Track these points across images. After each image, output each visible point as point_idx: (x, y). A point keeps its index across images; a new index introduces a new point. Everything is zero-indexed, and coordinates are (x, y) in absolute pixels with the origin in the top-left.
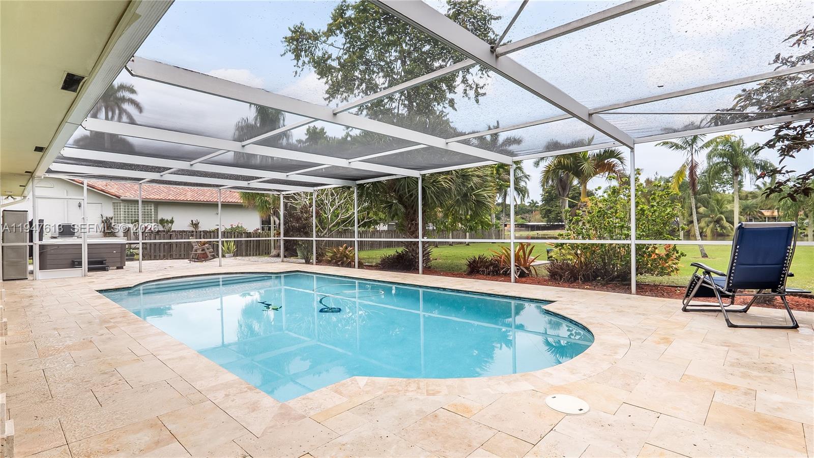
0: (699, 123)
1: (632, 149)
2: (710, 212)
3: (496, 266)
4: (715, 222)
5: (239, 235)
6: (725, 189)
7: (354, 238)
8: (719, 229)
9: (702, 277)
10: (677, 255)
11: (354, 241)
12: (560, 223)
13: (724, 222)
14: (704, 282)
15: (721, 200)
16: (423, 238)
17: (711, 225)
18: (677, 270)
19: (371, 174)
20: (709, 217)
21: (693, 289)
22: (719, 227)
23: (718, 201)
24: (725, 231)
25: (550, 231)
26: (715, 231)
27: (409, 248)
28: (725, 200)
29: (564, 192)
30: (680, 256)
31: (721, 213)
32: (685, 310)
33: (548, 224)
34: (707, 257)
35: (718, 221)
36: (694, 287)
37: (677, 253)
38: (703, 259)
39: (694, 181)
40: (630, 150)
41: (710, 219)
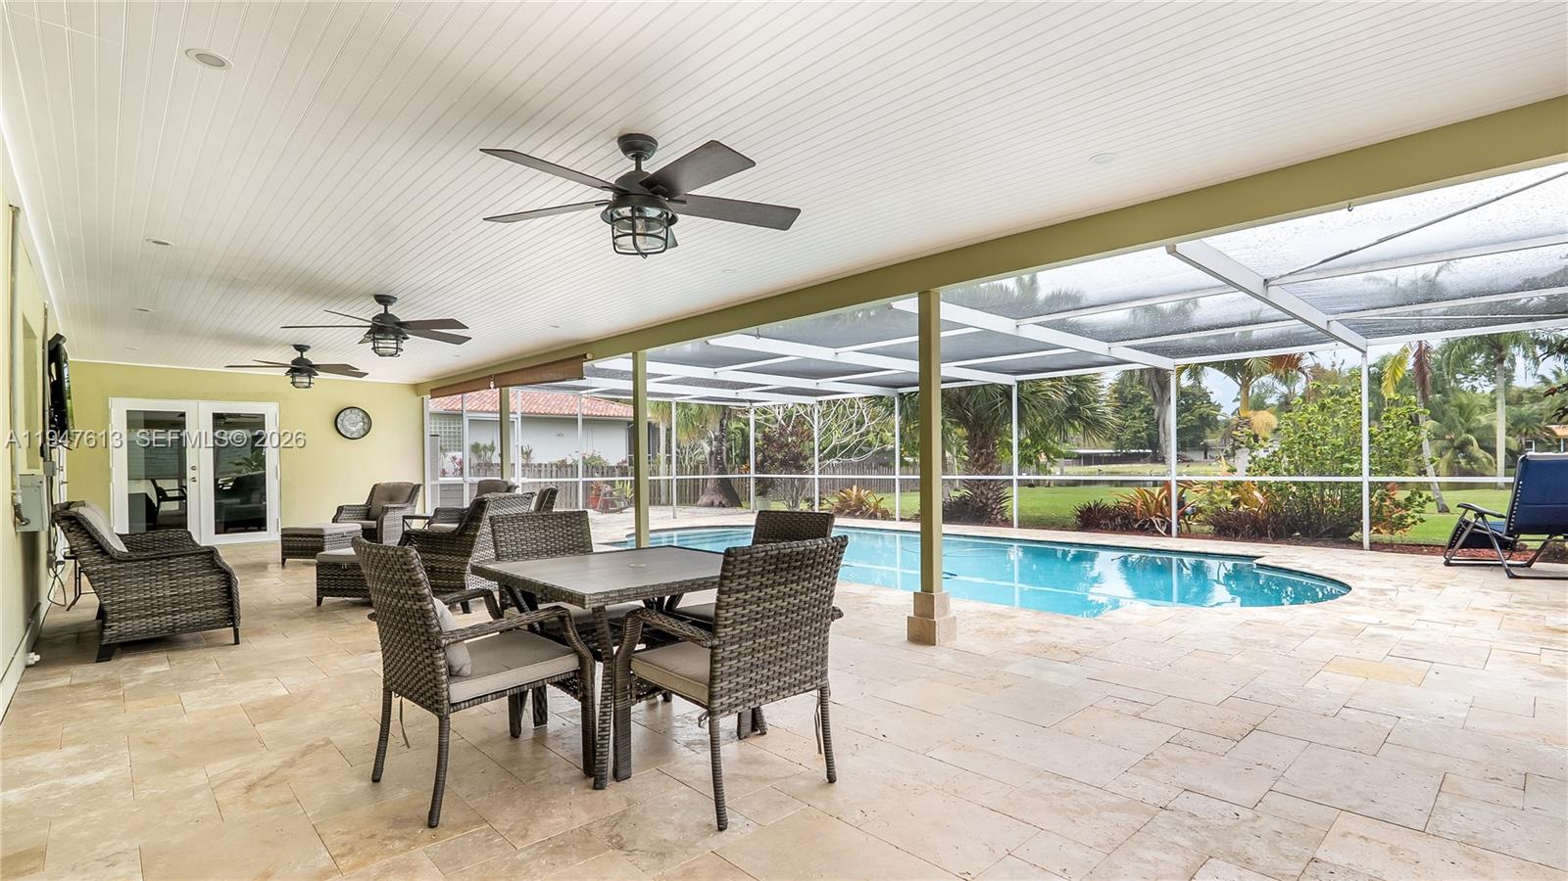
0: (1434, 275)
1: (1364, 352)
2: (1445, 430)
3: (1125, 517)
4: (1455, 448)
5: (610, 471)
6: (1476, 385)
7: (894, 474)
8: (1463, 462)
9: (1474, 520)
10: (1421, 500)
11: (894, 480)
12: (1141, 451)
13: (1475, 449)
14: (1476, 527)
15: (1468, 405)
16: (1019, 474)
17: (1448, 455)
18: (1422, 521)
19: (848, 368)
20: (1443, 438)
21: (1459, 538)
22: (1464, 457)
23: (1461, 408)
24: (1475, 466)
25: (1121, 466)
26: (1456, 465)
27: (976, 490)
28: (1474, 407)
29: (1163, 392)
30: (1424, 502)
31: (1469, 431)
32: (1447, 564)
33: (1116, 453)
34: (1448, 511)
35: (1463, 447)
36: (1461, 535)
37: (1421, 496)
38: (1441, 515)
39: (1425, 376)
40: (1361, 354)
41: (1445, 443)
